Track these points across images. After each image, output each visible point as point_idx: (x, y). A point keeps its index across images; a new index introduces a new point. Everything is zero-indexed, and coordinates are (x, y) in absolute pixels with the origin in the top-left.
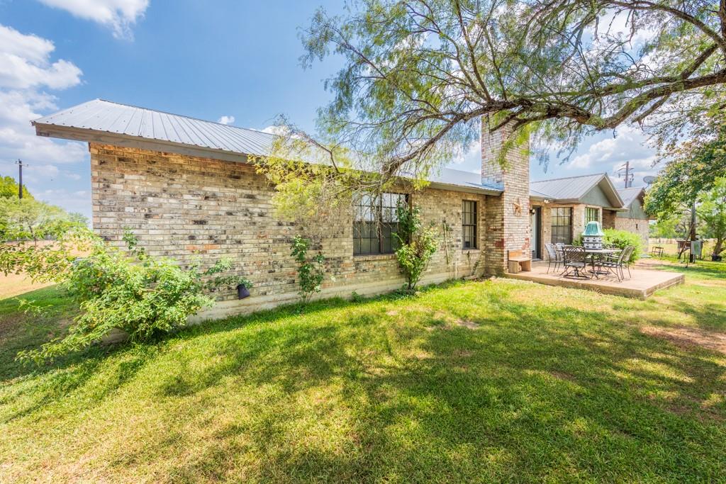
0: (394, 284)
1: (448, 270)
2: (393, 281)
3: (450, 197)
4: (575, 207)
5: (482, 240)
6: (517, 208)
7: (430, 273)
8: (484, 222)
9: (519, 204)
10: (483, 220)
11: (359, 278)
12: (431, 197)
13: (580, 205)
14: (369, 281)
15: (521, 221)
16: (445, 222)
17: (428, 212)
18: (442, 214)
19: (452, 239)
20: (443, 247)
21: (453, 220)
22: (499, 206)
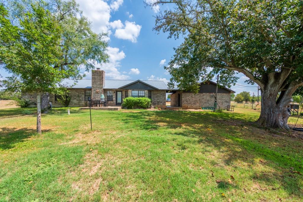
1: (79, 105)
15: (99, 95)
16: (78, 95)
17: (73, 93)
18: (77, 93)
19: (81, 98)
20: (77, 100)
21: (81, 95)
22: (92, 91)
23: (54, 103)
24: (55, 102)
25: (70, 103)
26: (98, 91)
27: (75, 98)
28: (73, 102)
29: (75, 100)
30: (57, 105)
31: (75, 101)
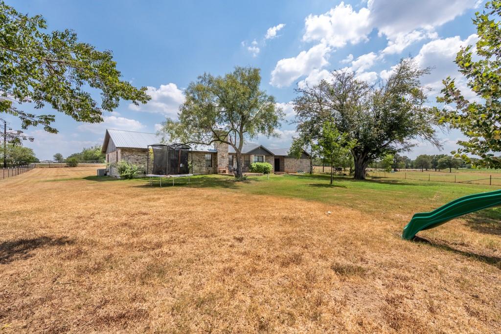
4: (250, 156)
8: (214, 160)
9: (224, 155)
13: (252, 155)
15: (225, 160)
16: (199, 160)
17: (193, 157)
18: (198, 158)
19: (202, 164)
20: (198, 166)
21: (202, 159)
22: (217, 156)
27: (195, 163)
28: (193, 169)
31: (196, 168)
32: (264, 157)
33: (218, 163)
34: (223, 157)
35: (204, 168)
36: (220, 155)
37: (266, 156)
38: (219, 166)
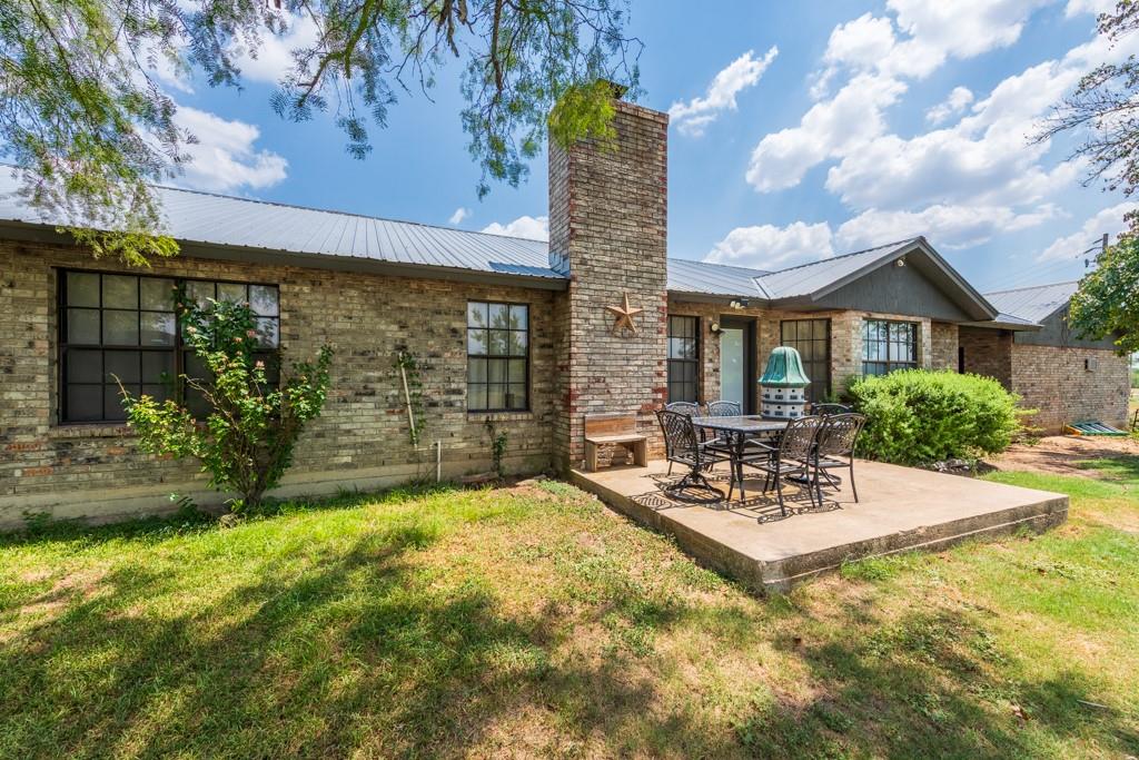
0: (205, 491)
1: (415, 458)
2: (203, 485)
3: (421, 291)
4: (835, 319)
5: (541, 391)
6: (618, 319)
7: (347, 466)
8: (547, 351)
9: (624, 308)
10: (543, 346)
11: (71, 478)
12: (353, 293)
13: (847, 314)
14: (109, 486)
15: (636, 348)
16: (403, 348)
17: (341, 325)
18: (393, 331)
19: (431, 387)
20: (395, 407)
21: (434, 344)
22: (566, 312)
23: (45, 457)
24: (64, 448)
25: (298, 450)
26: (630, 310)
27: (360, 376)
28: (336, 430)
29: (368, 404)
30: (94, 485)
31: (367, 420)
32: (926, 328)
33: (579, 375)
34: (620, 325)
35: (456, 422)
36: (596, 305)
37: (935, 323)
38: (587, 406)
